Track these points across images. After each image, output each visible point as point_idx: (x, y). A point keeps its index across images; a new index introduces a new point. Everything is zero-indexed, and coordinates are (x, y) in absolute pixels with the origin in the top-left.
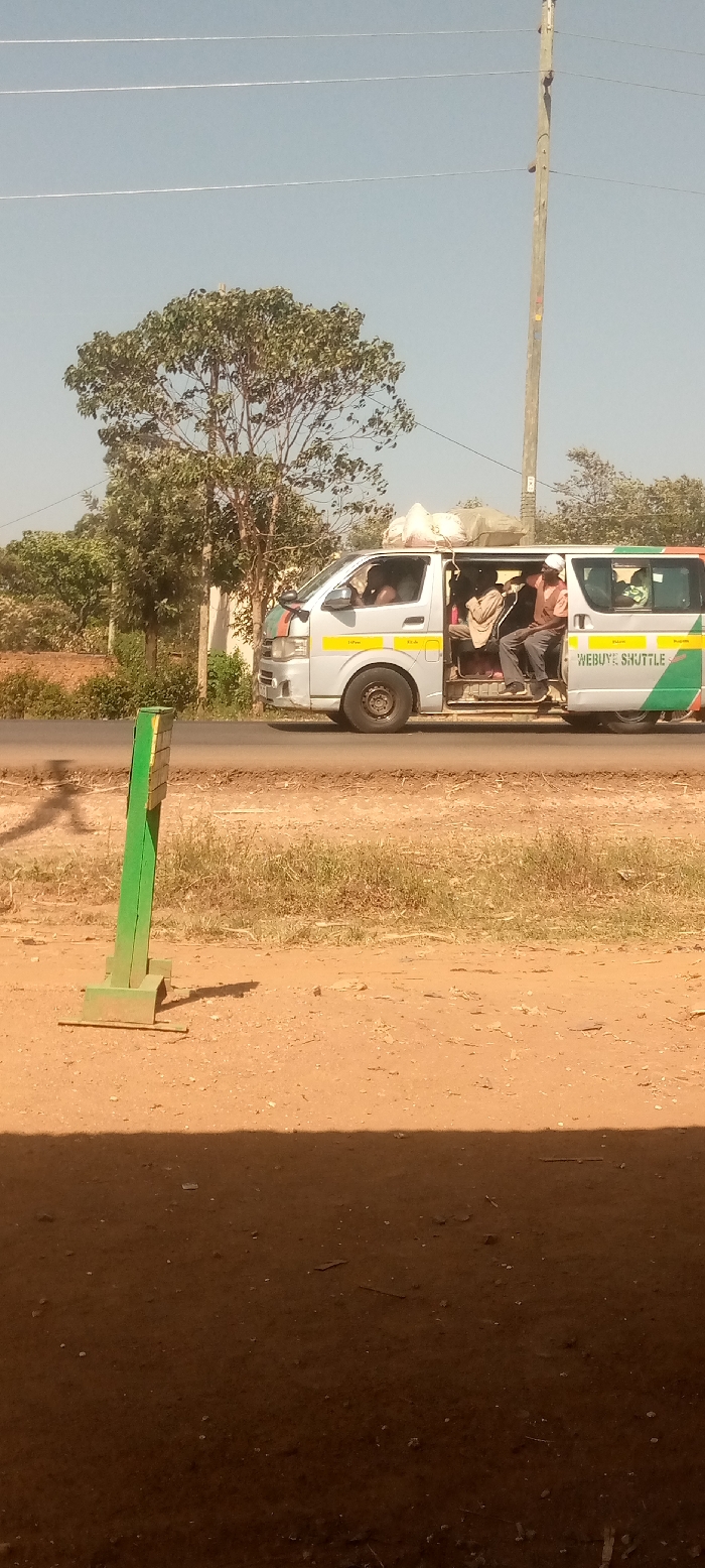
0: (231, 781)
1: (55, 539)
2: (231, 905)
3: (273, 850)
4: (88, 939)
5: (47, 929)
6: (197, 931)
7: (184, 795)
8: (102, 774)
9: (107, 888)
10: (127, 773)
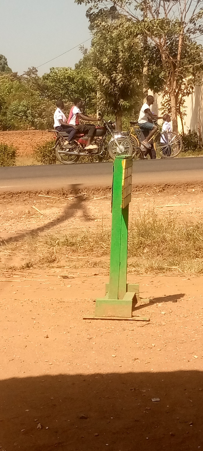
0: (164, 190)
1: (66, 70)
2: (168, 254)
3: (189, 225)
4: (95, 275)
5: (74, 270)
6: (152, 268)
7: (140, 199)
8: (97, 190)
9: (103, 248)
10: (110, 189)
